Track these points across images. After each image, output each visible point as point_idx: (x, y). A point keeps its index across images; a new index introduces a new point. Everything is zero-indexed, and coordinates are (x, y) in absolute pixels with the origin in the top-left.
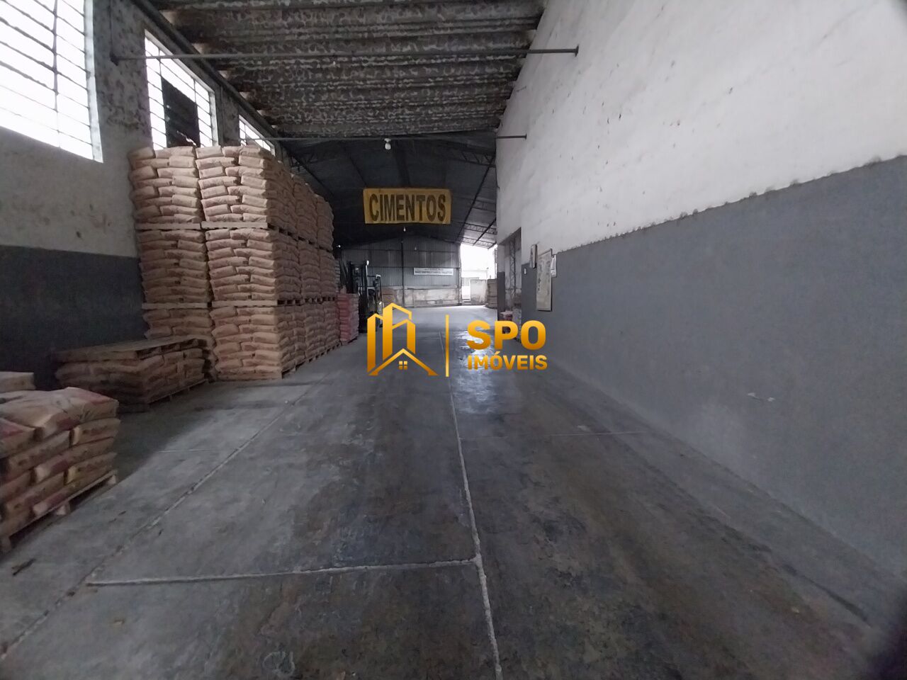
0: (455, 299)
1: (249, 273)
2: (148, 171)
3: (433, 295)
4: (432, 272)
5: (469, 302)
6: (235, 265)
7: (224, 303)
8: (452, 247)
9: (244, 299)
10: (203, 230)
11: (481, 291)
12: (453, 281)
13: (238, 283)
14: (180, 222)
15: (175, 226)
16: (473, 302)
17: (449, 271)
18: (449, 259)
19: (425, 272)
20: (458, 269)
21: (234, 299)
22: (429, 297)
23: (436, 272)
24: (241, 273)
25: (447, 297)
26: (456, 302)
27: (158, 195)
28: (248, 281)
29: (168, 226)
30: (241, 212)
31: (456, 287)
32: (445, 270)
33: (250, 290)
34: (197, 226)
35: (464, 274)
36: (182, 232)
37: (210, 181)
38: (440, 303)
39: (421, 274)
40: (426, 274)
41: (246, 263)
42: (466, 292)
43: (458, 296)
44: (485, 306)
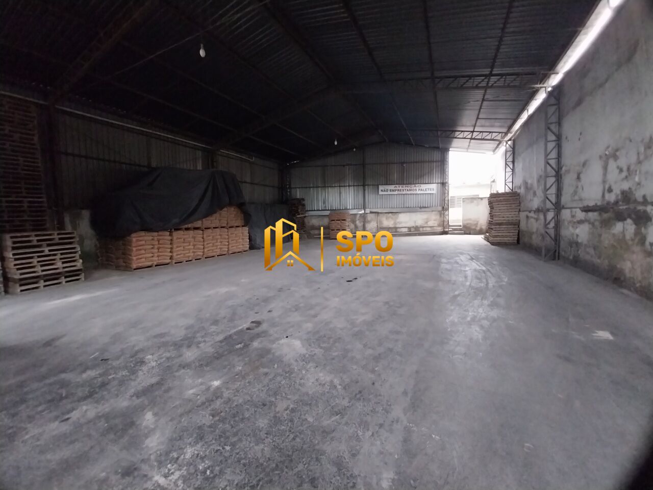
0: (439, 226)
3: (406, 220)
4: (404, 189)
5: (461, 230)
8: (436, 155)
11: (481, 214)
12: (436, 201)
16: (467, 230)
17: (432, 188)
18: (430, 172)
19: (393, 191)
20: (444, 184)
22: (400, 223)
23: (410, 190)
25: (427, 223)
26: (440, 229)
31: (440, 208)
32: (424, 187)
35: (454, 191)
38: (415, 231)
39: (389, 193)
40: (396, 193)
42: (456, 216)
43: (444, 221)
44: (483, 236)
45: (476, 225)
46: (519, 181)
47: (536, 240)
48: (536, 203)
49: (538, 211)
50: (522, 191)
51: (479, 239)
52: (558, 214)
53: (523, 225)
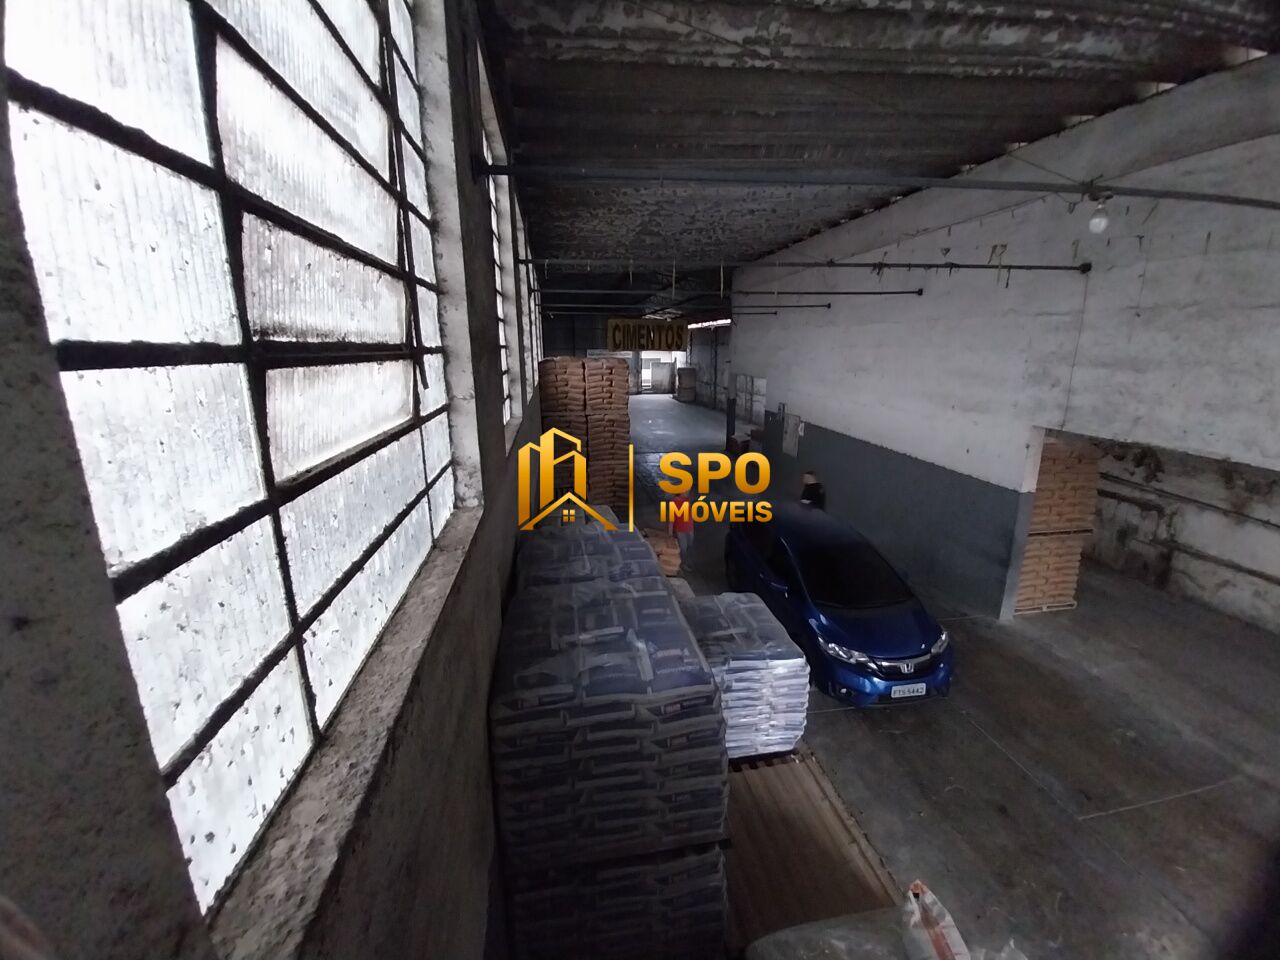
0: (634, 387)
1: (614, 443)
2: (553, 377)
4: (608, 354)
5: (651, 390)
6: (605, 438)
7: (596, 463)
9: (609, 459)
10: (586, 416)
11: (664, 376)
12: (632, 365)
13: (606, 449)
14: (571, 411)
15: (568, 413)
16: (656, 389)
19: (599, 354)
21: (603, 460)
24: (609, 443)
26: (636, 390)
27: (557, 394)
28: (612, 448)
29: (564, 413)
30: (611, 403)
31: (635, 371)
33: (613, 454)
34: (583, 414)
36: (572, 418)
37: (593, 384)
39: (595, 357)
40: (603, 356)
41: (613, 437)
42: (647, 377)
43: (638, 382)
44: (671, 396)
45: (661, 385)
46: (695, 361)
47: (706, 400)
48: (705, 379)
49: (707, 383)
50: (697, 368)
51: (668, 397)
52: (715, 388)
53: (698, 390)
